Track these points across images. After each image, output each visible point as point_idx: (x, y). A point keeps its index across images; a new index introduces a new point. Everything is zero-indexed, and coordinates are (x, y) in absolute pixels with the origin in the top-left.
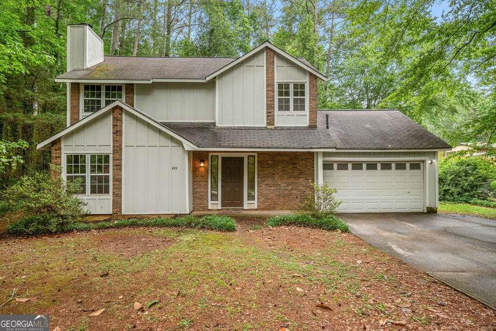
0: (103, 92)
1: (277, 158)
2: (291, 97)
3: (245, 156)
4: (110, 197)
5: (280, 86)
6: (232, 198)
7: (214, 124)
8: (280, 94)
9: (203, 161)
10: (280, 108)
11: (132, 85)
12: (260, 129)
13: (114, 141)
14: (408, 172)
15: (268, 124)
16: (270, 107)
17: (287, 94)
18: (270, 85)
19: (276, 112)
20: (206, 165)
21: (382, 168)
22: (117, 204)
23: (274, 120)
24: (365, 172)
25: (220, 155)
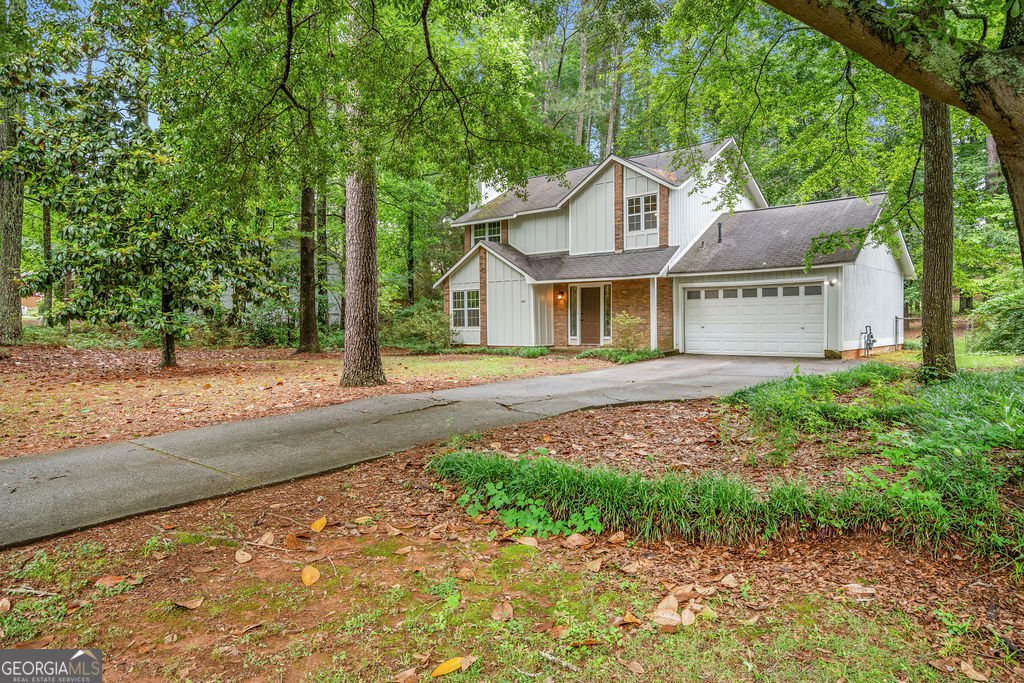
0: (487, 230)
1: (633, 287)
2: (642, 213)
3: (602, 286)
4: (478, 329)
5: (631, 202)
6: (590, 336)
7: (567, 253)
8: (631, 211)
9: (562, 293)
10: (632, 228)
11: (507, 220)
12: (608, 254)
13: (481, 278)
14: (802, 298)
15: (617, 248)
16: (619, 228)
17: (638, 210)
18: (619, 203)
19: (627, 233)
20: (564, 297)
21: (764, 295)
22: (484, 335)
23: (623, 242)
24: (740, 300)
25: (579, 287)
